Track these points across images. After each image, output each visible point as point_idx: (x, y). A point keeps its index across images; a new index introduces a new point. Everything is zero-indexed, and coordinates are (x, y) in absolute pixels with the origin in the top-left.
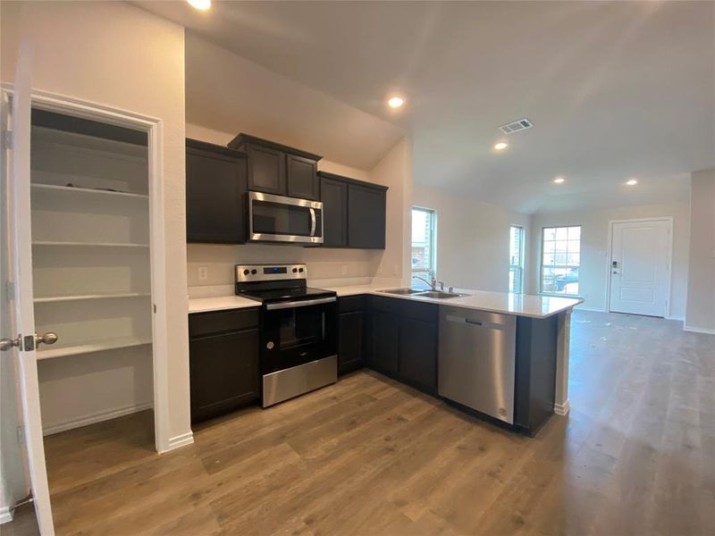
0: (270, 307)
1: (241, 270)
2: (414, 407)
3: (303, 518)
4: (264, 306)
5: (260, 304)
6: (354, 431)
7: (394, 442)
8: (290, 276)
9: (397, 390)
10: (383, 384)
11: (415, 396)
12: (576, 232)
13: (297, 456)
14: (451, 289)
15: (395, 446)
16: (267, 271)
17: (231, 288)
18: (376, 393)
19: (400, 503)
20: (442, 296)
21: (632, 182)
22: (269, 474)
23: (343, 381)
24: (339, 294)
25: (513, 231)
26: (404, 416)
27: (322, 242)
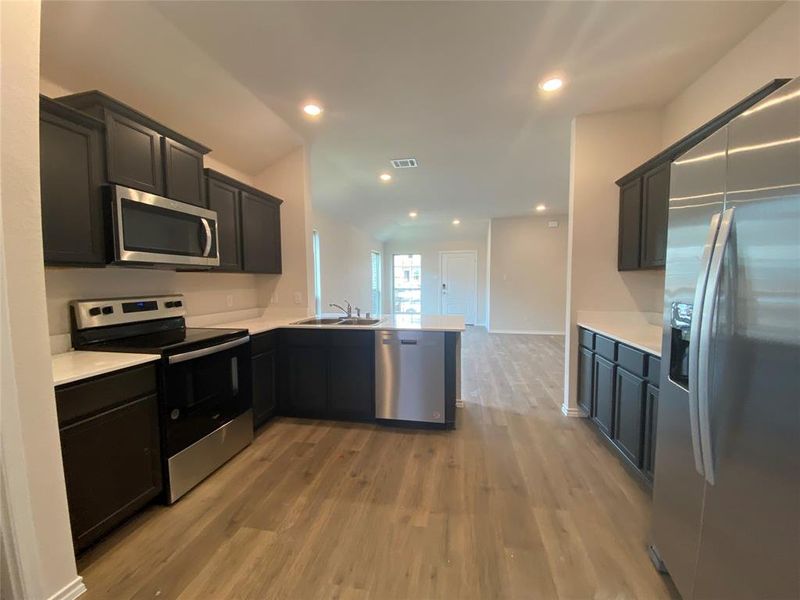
0: (175, 358)
1: (84, 309)
2: (356, 438)
3: (330, 581)
4: (165, 359)
5: (158, 357)
6: (314, 482)
7: (362, 474)
8: (162, 313)
9: (328, 429)
10: (311, 427)
11: (349, 428)
12: (417, 259)
13: (271, 533)
14: (368, 315)
15: (365, 477)
16: (127, 308)
17: (67, 338)
18: (308, 437)
19: (405, 520)
20: (360, 322)
21: (456, 222)
22: (251, 567)
23: (259, 438)
24: (252, 332)
25: (374, 256)
26: (353, 449)
27: (218, 264)
